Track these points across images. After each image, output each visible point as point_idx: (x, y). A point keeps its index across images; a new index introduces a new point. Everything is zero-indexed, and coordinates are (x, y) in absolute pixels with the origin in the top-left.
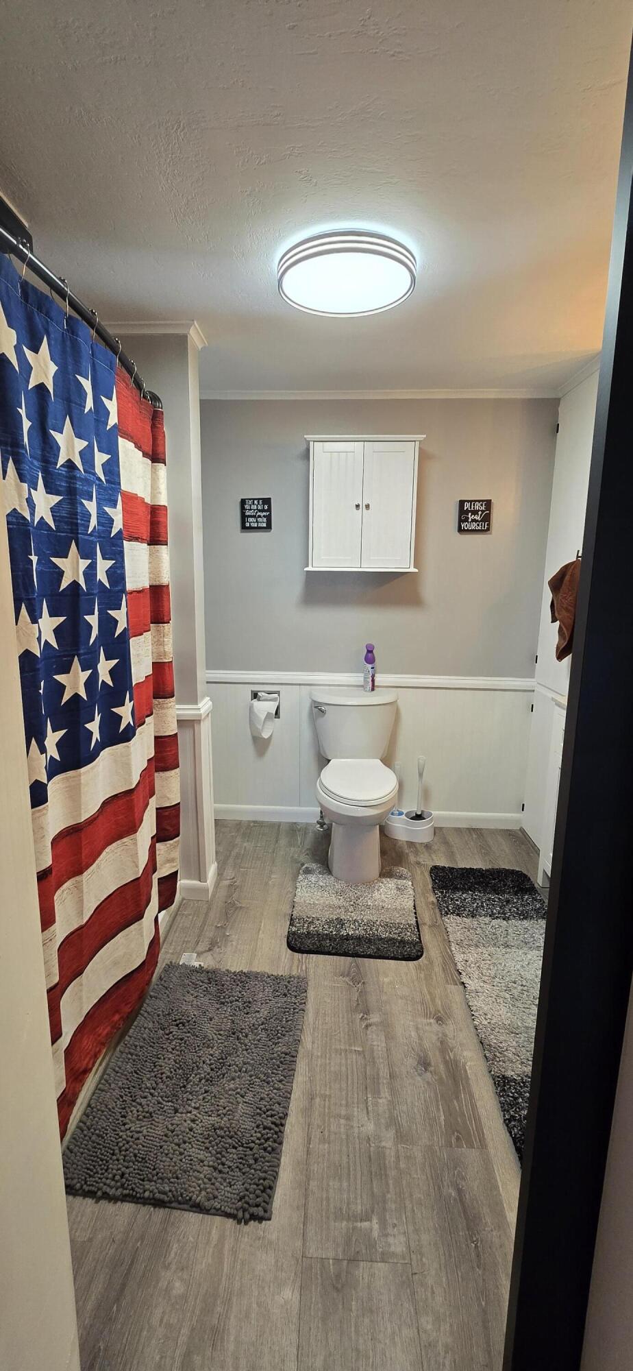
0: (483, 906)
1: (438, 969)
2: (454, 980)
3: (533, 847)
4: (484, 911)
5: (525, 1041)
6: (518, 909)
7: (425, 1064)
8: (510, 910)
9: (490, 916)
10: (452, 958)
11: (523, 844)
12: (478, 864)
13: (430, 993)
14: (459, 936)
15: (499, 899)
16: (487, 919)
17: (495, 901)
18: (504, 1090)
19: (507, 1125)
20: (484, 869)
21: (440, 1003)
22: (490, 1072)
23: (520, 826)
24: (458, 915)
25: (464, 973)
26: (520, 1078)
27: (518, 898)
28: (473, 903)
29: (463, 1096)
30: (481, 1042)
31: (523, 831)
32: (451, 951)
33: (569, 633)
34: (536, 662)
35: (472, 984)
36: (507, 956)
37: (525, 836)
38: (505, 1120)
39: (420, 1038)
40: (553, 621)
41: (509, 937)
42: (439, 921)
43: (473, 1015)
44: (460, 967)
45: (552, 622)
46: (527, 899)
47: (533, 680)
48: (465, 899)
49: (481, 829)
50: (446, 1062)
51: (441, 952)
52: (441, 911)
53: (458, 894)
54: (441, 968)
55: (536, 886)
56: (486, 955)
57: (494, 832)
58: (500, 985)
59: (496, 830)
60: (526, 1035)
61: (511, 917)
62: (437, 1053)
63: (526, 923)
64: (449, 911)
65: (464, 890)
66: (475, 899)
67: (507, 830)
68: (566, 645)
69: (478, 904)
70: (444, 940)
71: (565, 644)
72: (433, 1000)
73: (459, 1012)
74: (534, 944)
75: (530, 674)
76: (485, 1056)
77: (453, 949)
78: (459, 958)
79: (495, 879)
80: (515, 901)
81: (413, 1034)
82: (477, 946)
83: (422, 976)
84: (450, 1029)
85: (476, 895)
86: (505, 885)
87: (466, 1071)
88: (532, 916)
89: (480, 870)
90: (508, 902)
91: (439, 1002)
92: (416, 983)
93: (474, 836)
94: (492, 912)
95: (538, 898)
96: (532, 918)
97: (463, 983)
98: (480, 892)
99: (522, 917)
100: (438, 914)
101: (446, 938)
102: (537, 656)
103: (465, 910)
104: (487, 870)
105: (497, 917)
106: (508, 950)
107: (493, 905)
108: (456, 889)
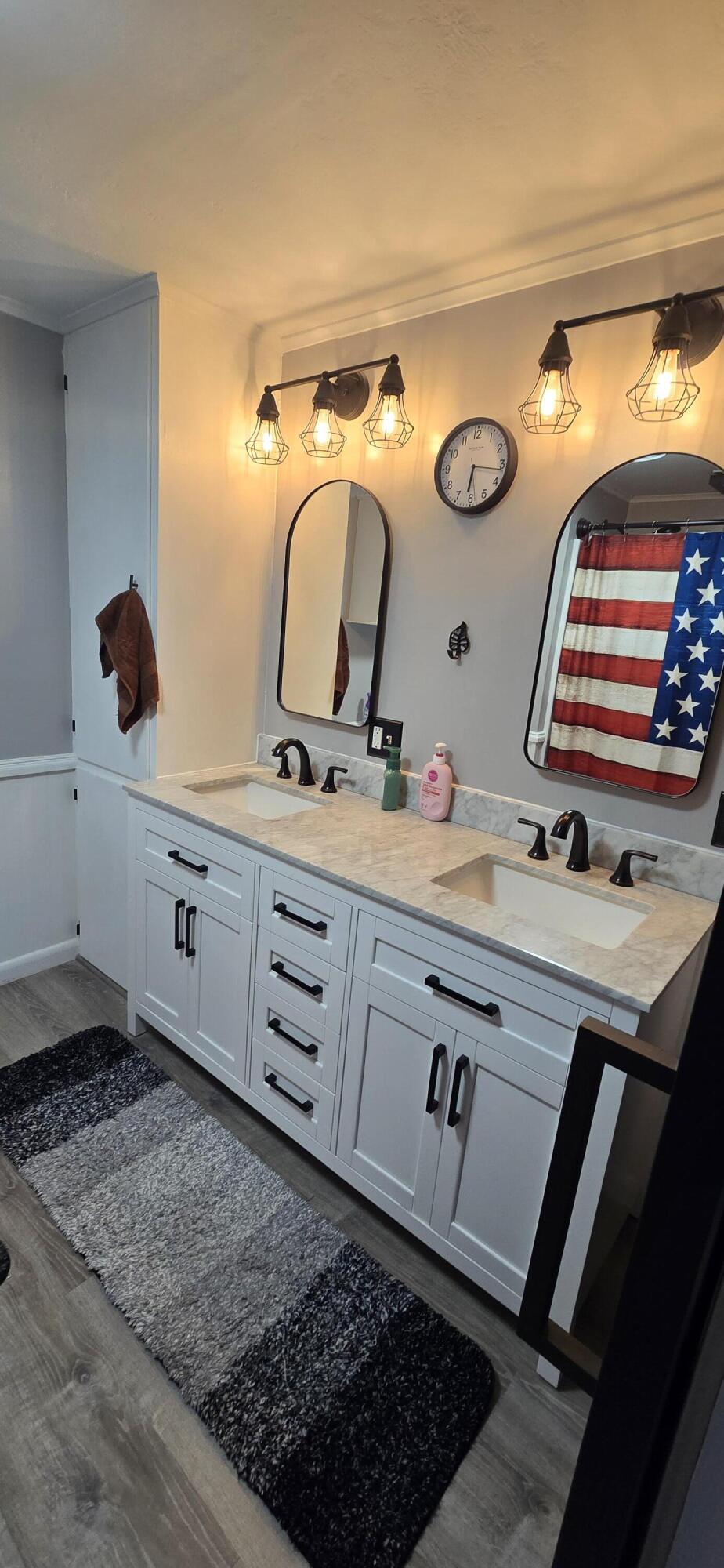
0: (72, 1113)
1: (44, 1272)
2: (77, 1275)
3: (104, 981)
4: (76, 1118)
5: (210, 1305)
6: (120, 1090)
7: (88, 1490)
8: (111, 1097)
9: (89, 1122)
10: (60, 1235)
11: (88, 980)
12: (40, 1041)
13: (48, 1331)
14: (57, 1187)
15: (91, 1086)
16: (86, 1132)
17: (86, 1093)
18: (221, 1421)
19: (247, 1480)
20: (51, 1046)
21: (70, 1338)
22: (189, 1403)
23: (75, 955)
24: (42, 1150)
25: (88, 1253)
26: (229, 1376)
27: (115, 1072)
28: (58, 1115)
29: (170, 1493)
30: (157, 1359)
31: (81, 960)
32: (54, 1222)
33: (136, 693)
34: (74, 730)
35: (105, 1264)
36: (135, 1176)
37: (88, 968)
38: (240, 1475)
39: (63, 1441)
40: (106, 674)
41: (126, 1142)
42: (15, 1178)
43: (128, 1319)
44: (79, 1245)
45: (104, 677)
46: (126, 1067)
47: (72, 754)
48: (42, 1114)
49: (22, 980)
50: (121, 1450)
51: (39, 1236)
52: (11, 1158)
53: (30, 1111)
54: (48, 1265)
55: (129, 1038)
56: (109, 1195)
57: (42, 977)
58: (144, 1234)
59: (45, 972)
60: (208, 1294)
61: (117, 1107)
62: (102, 1444)
63: (139, 1106)
64: (27, 1152)
65: (36, 1099)
66: (57, 1106)
67: (60, 966)
68: (133, 711)
69: (64, 1112)
70: (35, 1208)
71: (132, 709)
72: (57, 1341)
73: (104, 1328)
74: (160, 1133)
75: (66, 747)
76: (172, 1379)
77: (57, 1217)
78: (71, 1228)
79: (72, 1057)
80: (112, 1077)
81: (49, 1443)
82: (89, 1188)
83: (23, 1307)
84: (104, 1377)
85: (56, 1099)
86: (90, 1059)
87: (155, 1435)
88: (142, 1090)
89: (47, 1052)
90: (104, 1085)
91: (68, 1338)
92: (18, 1331)
93: (17, 995)
94: (88, 1113)
95: (140, 1056)
96: (143, 1092)
97: (94, 1271)
98: (59, 1089)
99: (130, 1100)
100: (9, 1166)
101: (36, 1202)
102: (74, 722)
103: (49, 1134)
104: (58, 1047)
105: (99, 1119)
106: (134, 1165)
107: (86, 1101)
108: (22, 1104)
